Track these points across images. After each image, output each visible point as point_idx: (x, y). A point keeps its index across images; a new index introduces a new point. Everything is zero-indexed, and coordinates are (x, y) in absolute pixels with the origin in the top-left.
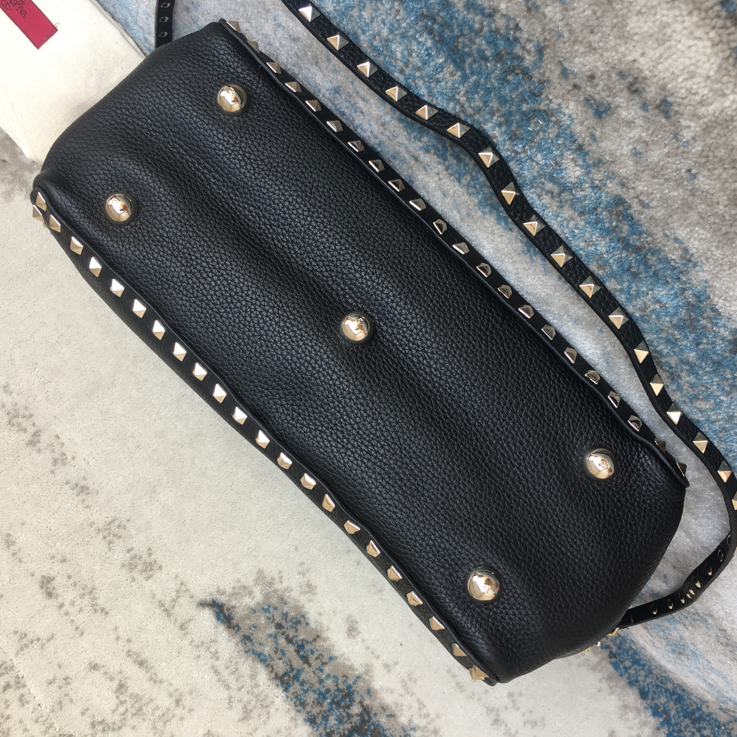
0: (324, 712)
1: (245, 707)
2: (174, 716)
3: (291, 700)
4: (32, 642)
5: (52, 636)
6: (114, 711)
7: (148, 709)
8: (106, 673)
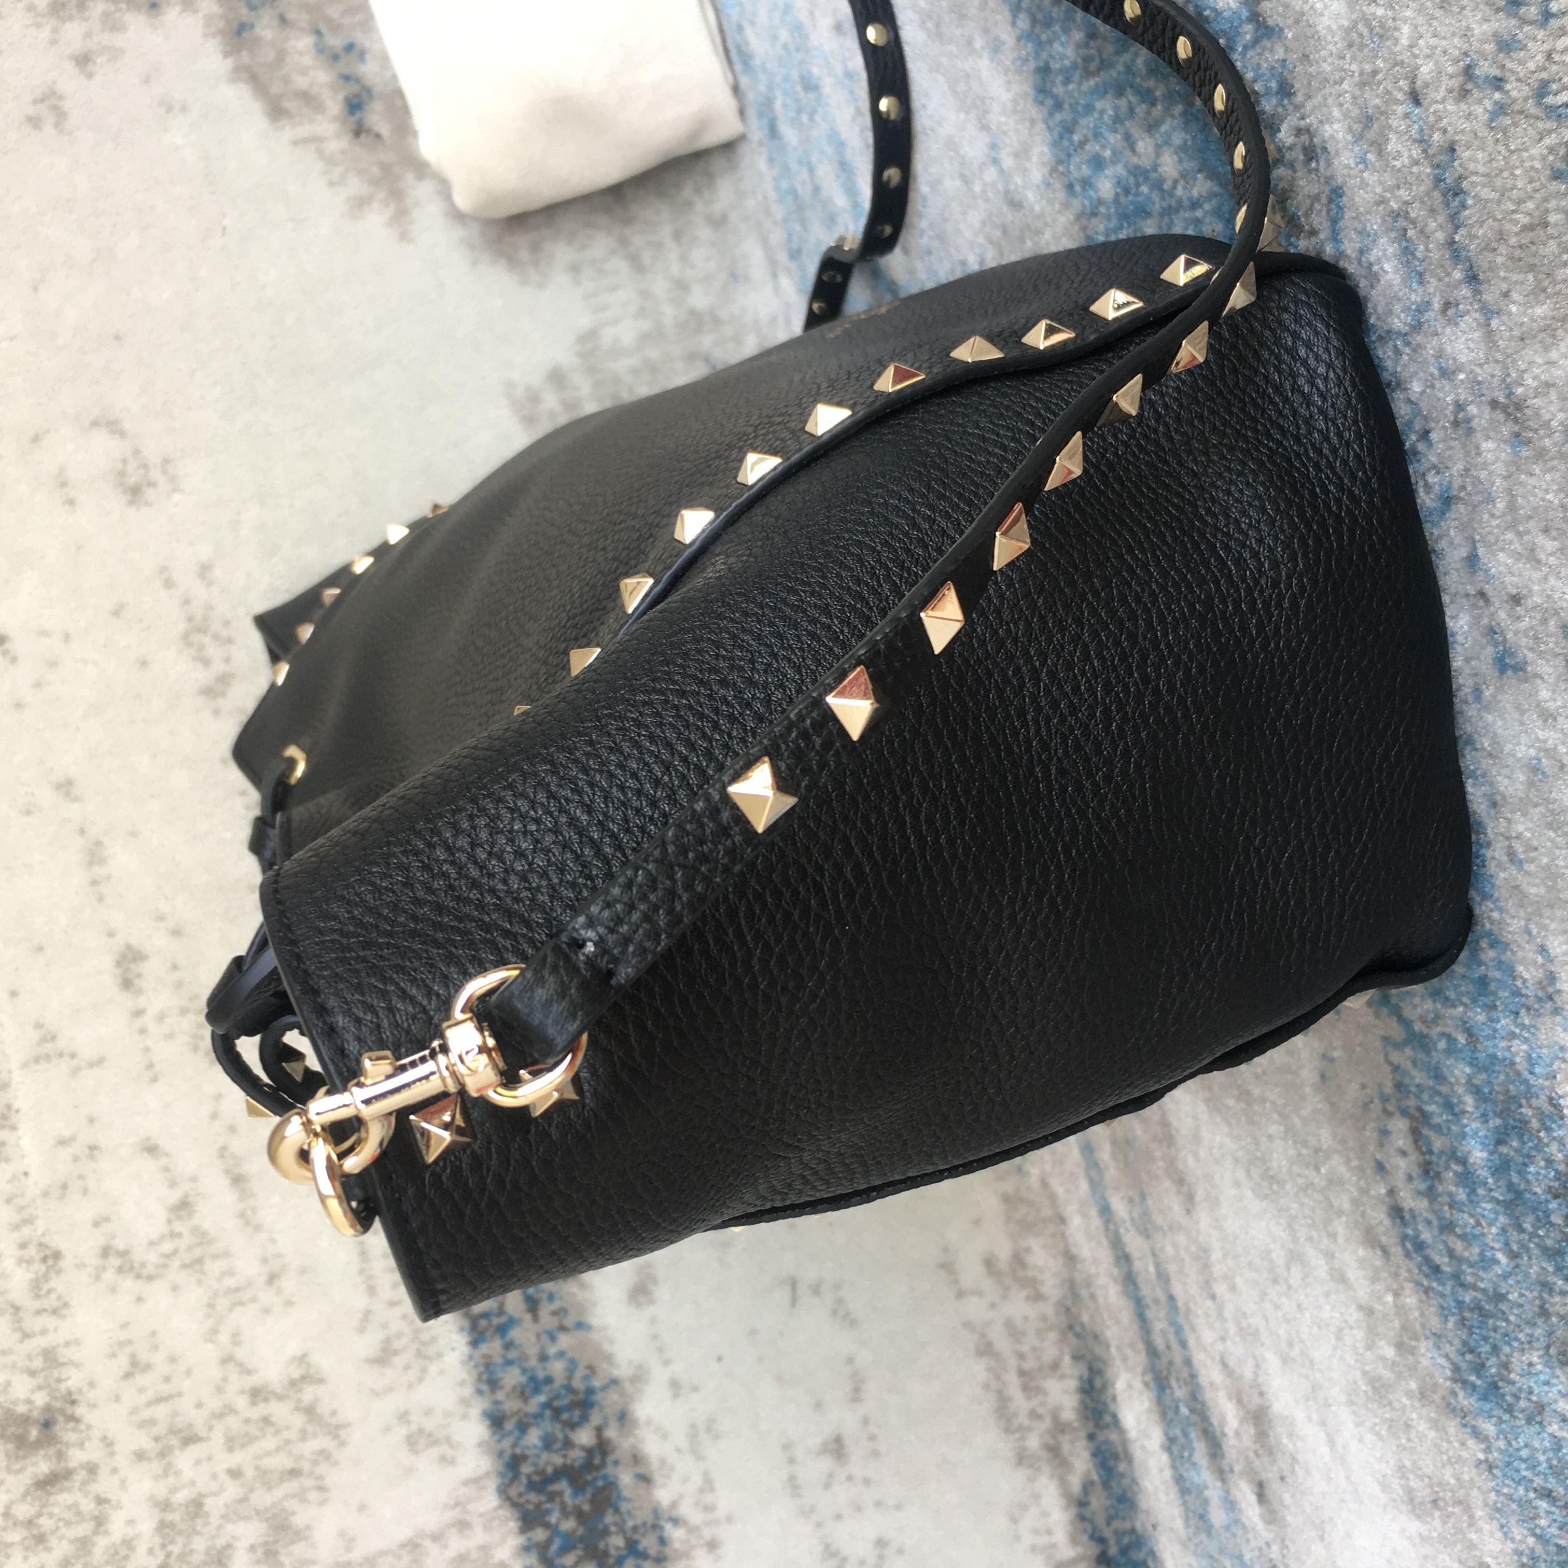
0: (526, 1415)
1: (387, 1341)
2: (254, 1300)
3: (476, 1366)
4: (61, 1055)
5: (99, 1062)
6: (152, 1243)
7: (214, 1267)
8: (166, 1169)
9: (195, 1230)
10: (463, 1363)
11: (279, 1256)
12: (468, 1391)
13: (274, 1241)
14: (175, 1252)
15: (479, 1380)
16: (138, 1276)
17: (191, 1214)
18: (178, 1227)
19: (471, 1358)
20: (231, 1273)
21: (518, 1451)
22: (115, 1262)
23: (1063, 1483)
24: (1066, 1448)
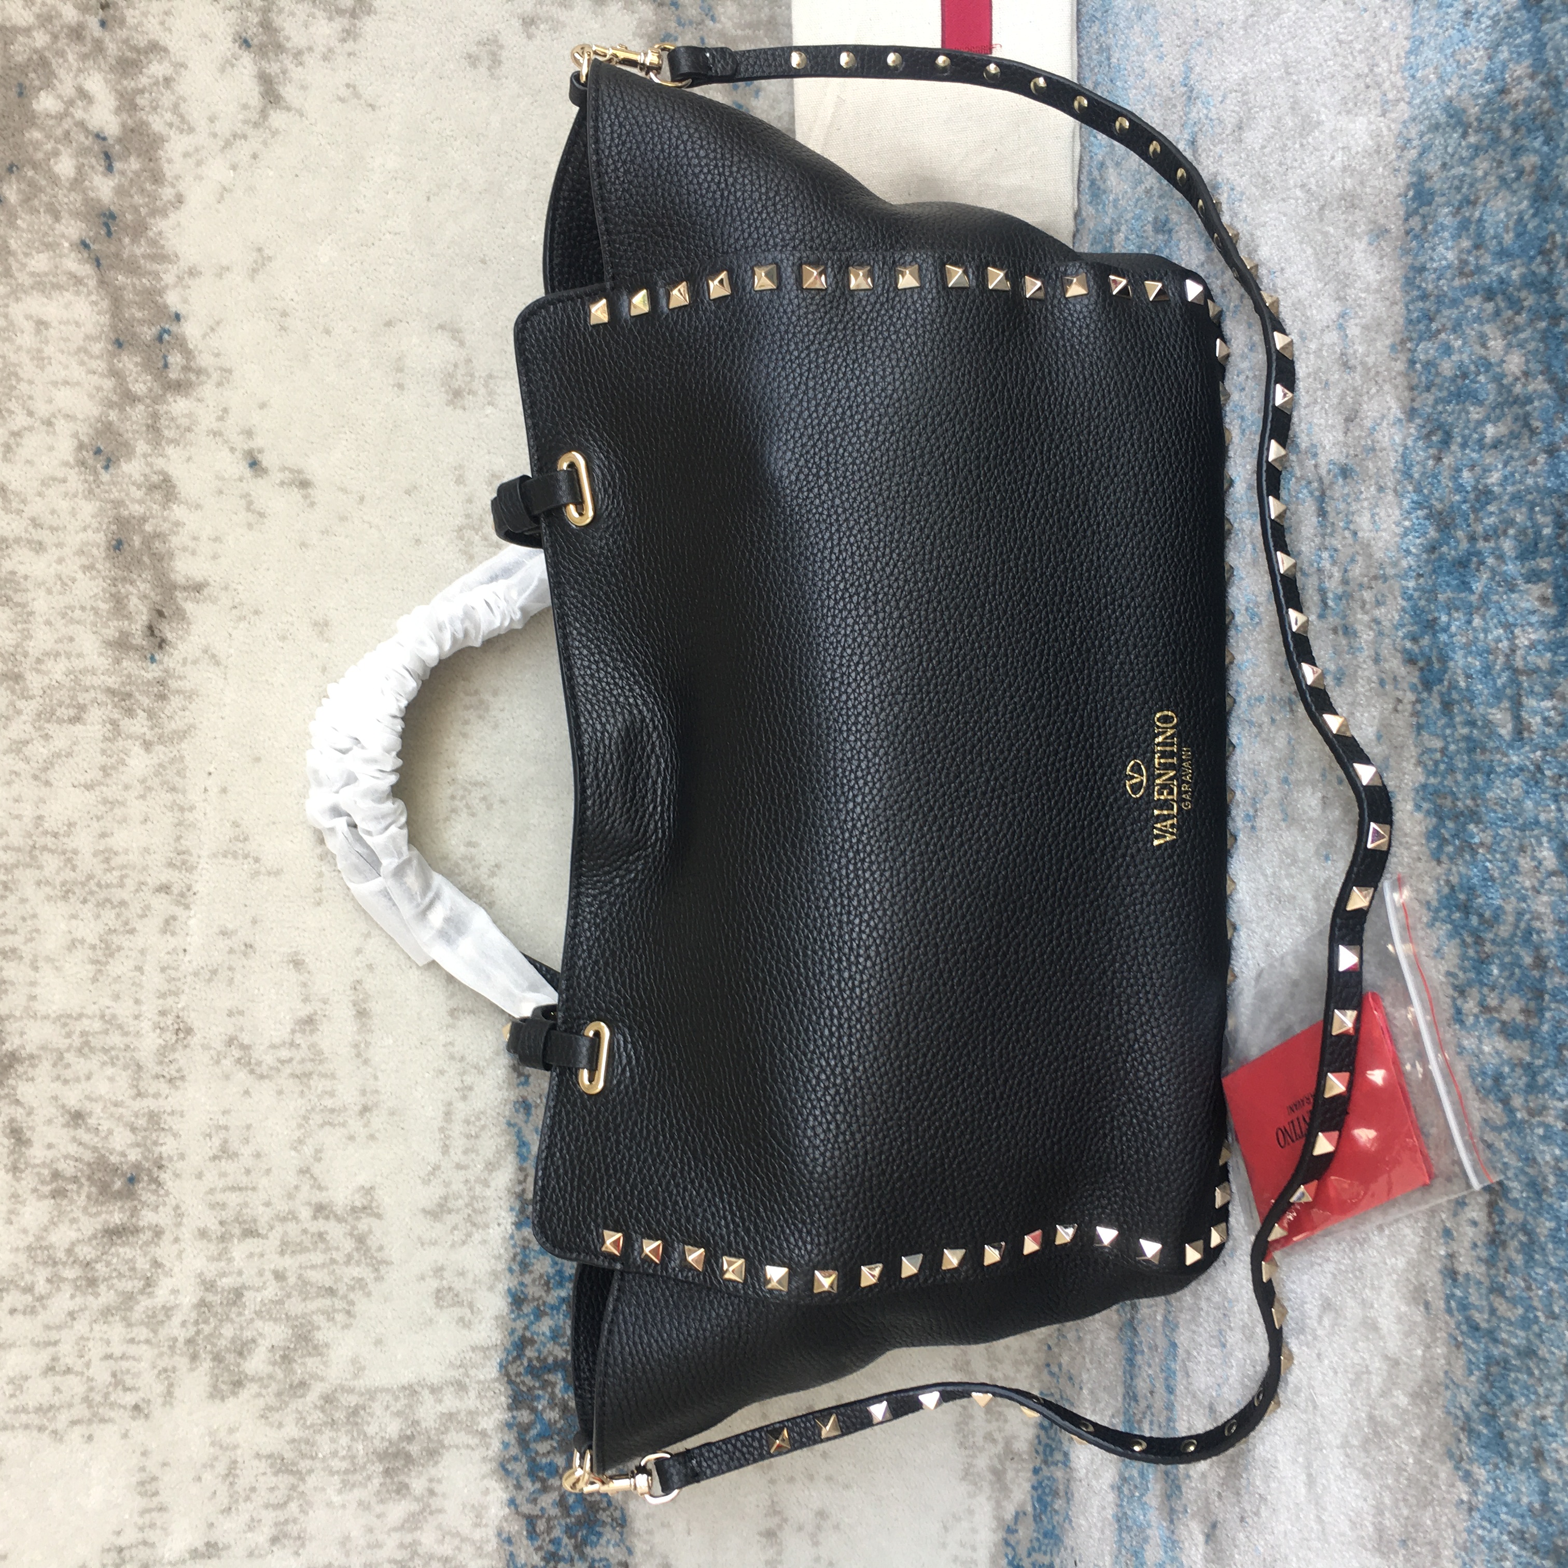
9: (312, 1046)
10: (504, 1238)
11: (377, 1092)
12: (501, 1266)
13: (376, 1078)
14: (291, 1060)
15: (514, 1259)
16: (252, 1072)
17: (312, 1032)
18: (299, 1039)
19: (512, 1237)
20: (332, 1094)
21: (528, 1334)
22: (237, 1053)
23: (998, 1505)
24: (1010, 1474)
